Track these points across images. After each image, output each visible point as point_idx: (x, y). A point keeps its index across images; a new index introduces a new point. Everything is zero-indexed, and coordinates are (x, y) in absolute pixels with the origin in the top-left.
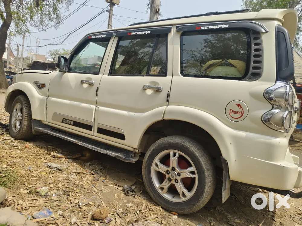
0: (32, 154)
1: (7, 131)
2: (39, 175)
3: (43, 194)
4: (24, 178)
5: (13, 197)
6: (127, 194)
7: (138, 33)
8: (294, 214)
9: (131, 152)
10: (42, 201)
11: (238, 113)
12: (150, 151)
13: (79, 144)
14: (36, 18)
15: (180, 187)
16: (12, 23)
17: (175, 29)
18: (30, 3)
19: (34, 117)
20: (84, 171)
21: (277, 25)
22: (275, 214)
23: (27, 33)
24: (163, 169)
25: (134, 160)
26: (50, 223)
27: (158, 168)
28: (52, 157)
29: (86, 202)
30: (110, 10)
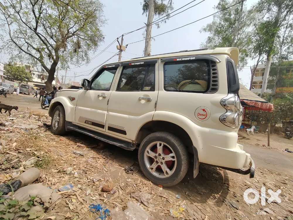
0: (64, 145)
1: (49, 129)
2: (67, 159)
3: (68, 172)
4: (56, 161)
5: (45, 175)
6: (127, 172)
7: (136, 64)
8: (241, 185)
9: (131, 143)
10: (67, 177)
11: (203, 115)
12: (144, 143)
13: (96, 138)
14: (74, 59)
15: (164, 168)
16: (59, 63)
17: (160, 61)
18: (71, 50)
19: (66, 119)
20: (99, 156)
21: (227, 58)
22: (229, 185)
23: (68, 69)
24: (152, 155)
25: (132, 149)
26: (71, 195)
27: (149, 154)
28: (77, 146)
29: (98, 178)
30: (119, 54)
